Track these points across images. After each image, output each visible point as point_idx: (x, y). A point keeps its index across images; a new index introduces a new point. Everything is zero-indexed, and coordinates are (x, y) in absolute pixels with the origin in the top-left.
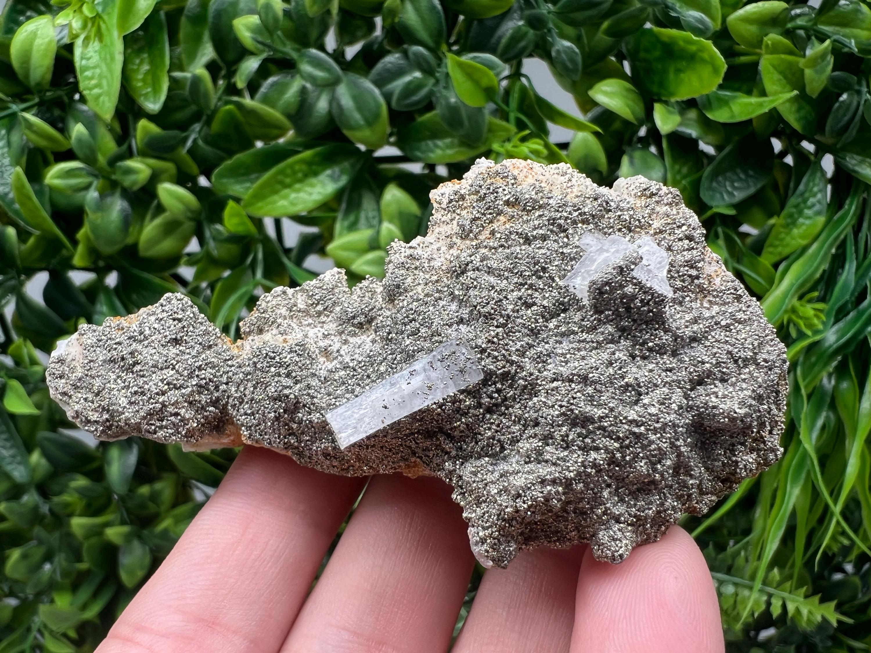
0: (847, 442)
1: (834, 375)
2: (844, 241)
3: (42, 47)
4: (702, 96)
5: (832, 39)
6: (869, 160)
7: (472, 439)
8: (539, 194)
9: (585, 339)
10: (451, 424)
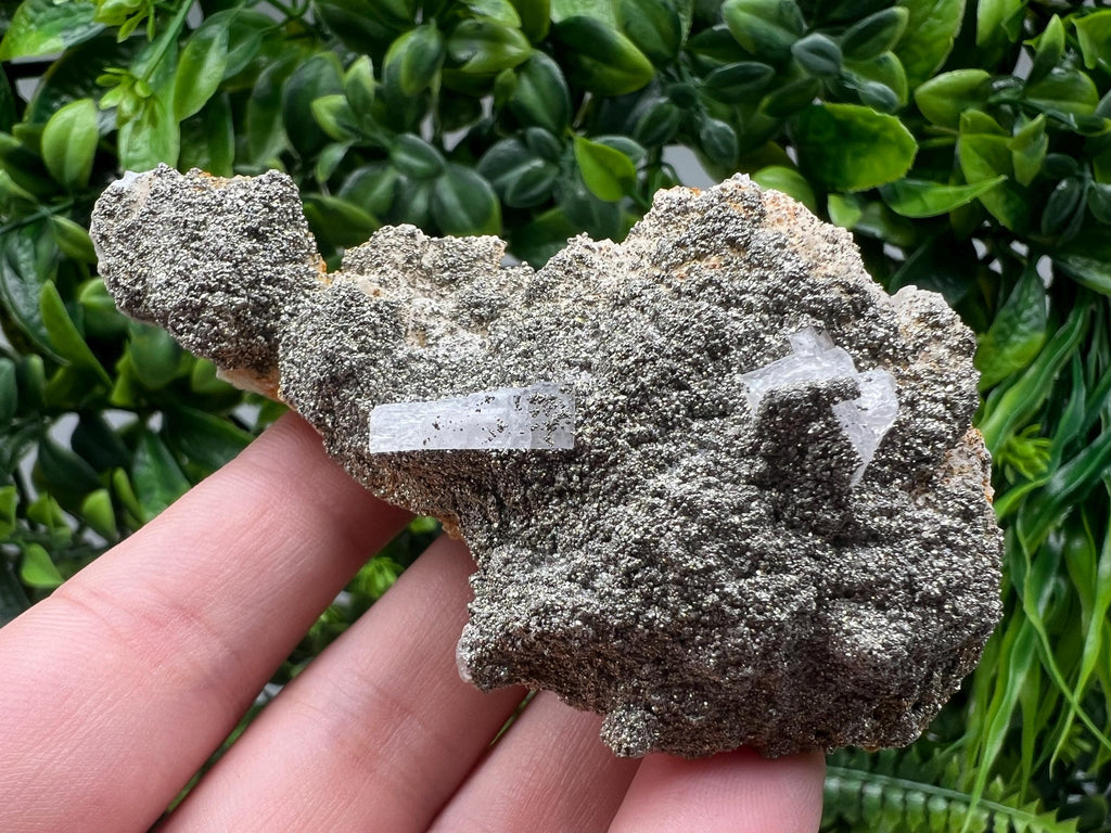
0: (1084, 616)
1: (1063, 531)
2: (1070, 364)
3: (81, 137)
4: (886, 185)
5: (1046, 114)
6: (1097, 263)
7: (525, 519)
8: (778, 250)
9: (727, 464)
10: (507, 487)
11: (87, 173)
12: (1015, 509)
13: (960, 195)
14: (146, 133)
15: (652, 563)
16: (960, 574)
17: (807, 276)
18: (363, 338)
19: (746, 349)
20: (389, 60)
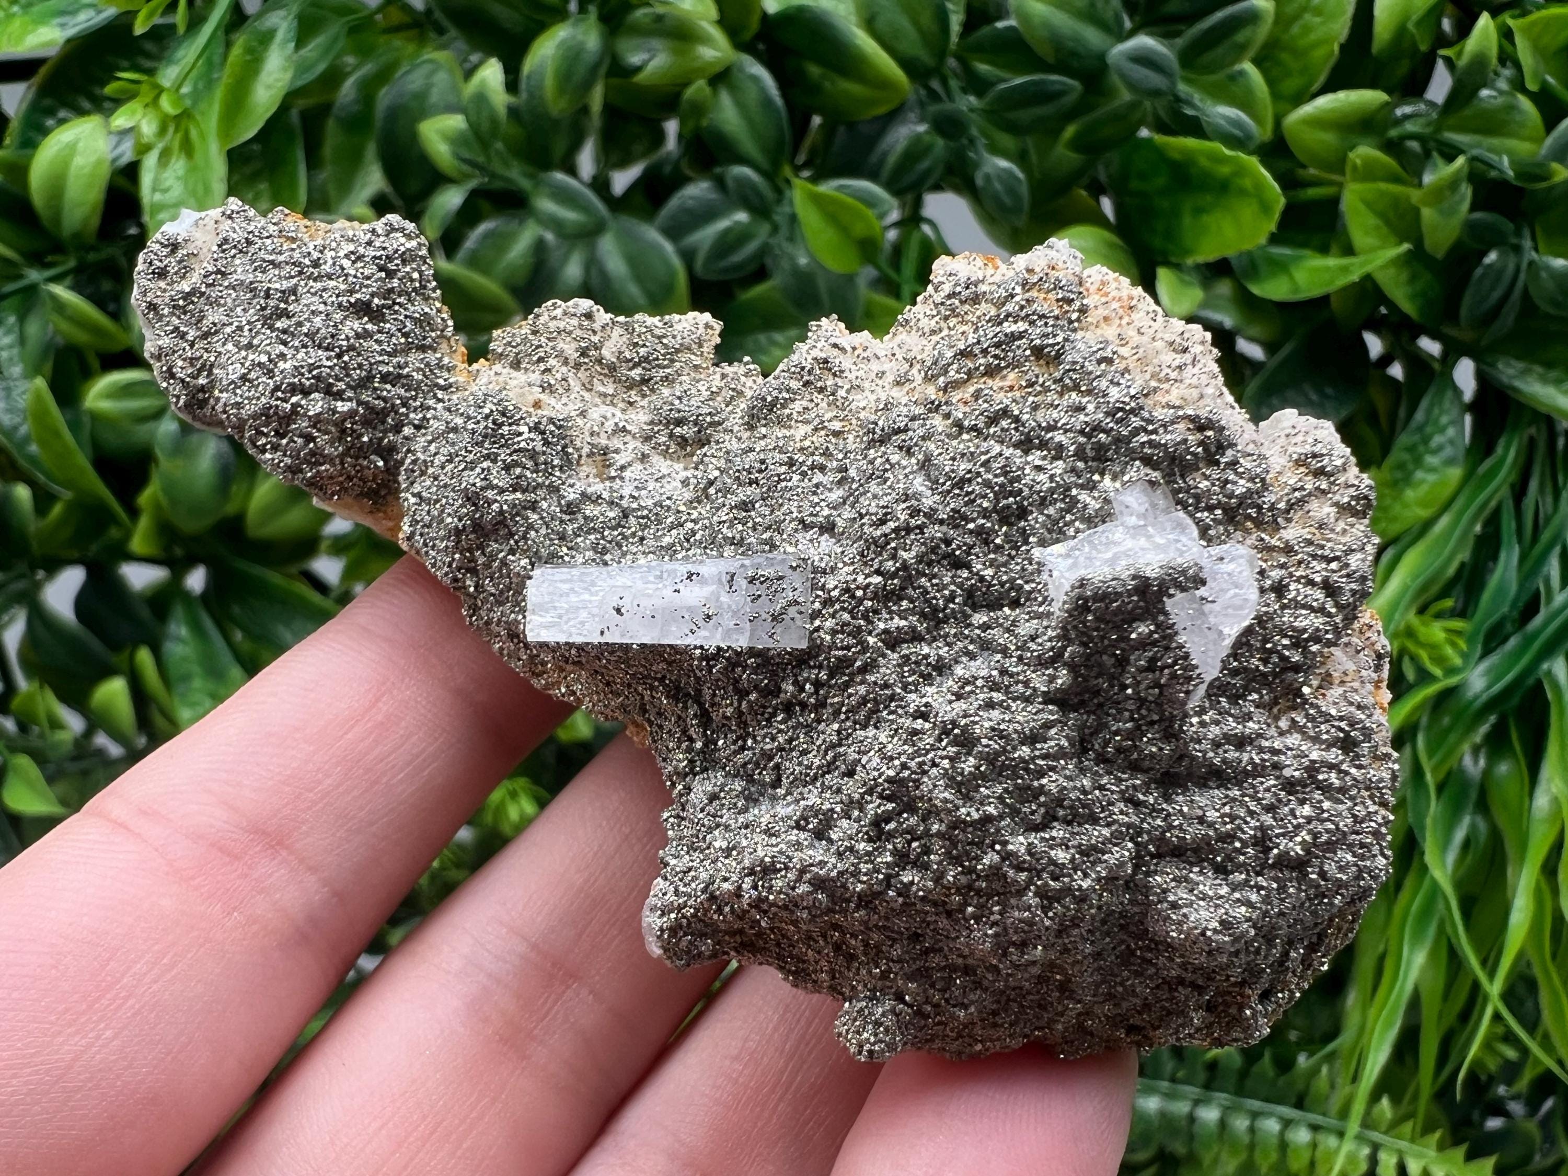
0: (1510, 871)
1: (1483, 750)
2: (1497, 512)
3: (86, 171)
4: (1241, 255)
5: (1469, 155)
6: (1539, 369)
7: (738, 738)
8: (1103, 366)
9: (1018, 674)
10: (714, 695)
11: (95, 222)
12: (1415, 718)
13: (1345, 270)
14: (178, 165)
15: (911, 809)
16: (1333, 827)
17: (1142, 408)
18: (518, 471)
19: (1051, 511)
20: (529, 64)
